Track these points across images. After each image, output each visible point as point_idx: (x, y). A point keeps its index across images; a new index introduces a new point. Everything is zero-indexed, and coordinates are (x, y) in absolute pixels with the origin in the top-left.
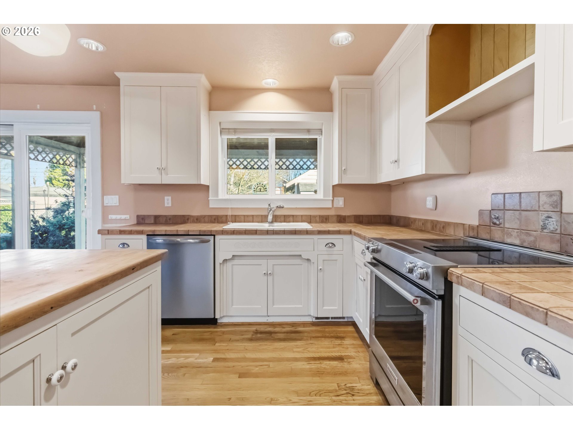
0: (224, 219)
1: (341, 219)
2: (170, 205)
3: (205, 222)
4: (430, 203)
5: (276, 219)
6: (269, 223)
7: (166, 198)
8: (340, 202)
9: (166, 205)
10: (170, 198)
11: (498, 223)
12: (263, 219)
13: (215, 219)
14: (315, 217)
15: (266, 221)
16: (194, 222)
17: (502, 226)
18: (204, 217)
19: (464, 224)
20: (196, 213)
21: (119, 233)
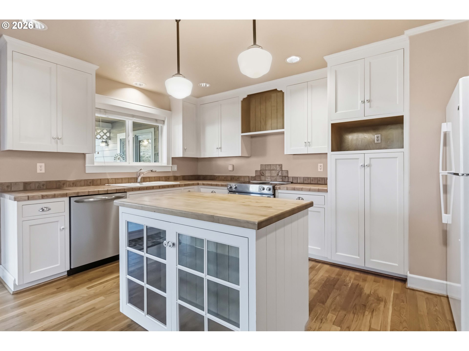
0: (99, 182)
1: (176, 178)
2: (43, 171)
3: (81, 186)
4: (230, 168)
5: (144, 179)
6: (139, 182)
7: (38, 165)
8: (175, 168)
9: (38, 171)
10: (43, 165)
11: (263, 174)
12: (135, 180)
13: (90, 183)
14: (162, 177)
15: (137, 182)
16: (70, 186)
17: (265, 175)
18: (80, 181)
19: (249, 176)
20: (72, 178)
21: (41, 198)
